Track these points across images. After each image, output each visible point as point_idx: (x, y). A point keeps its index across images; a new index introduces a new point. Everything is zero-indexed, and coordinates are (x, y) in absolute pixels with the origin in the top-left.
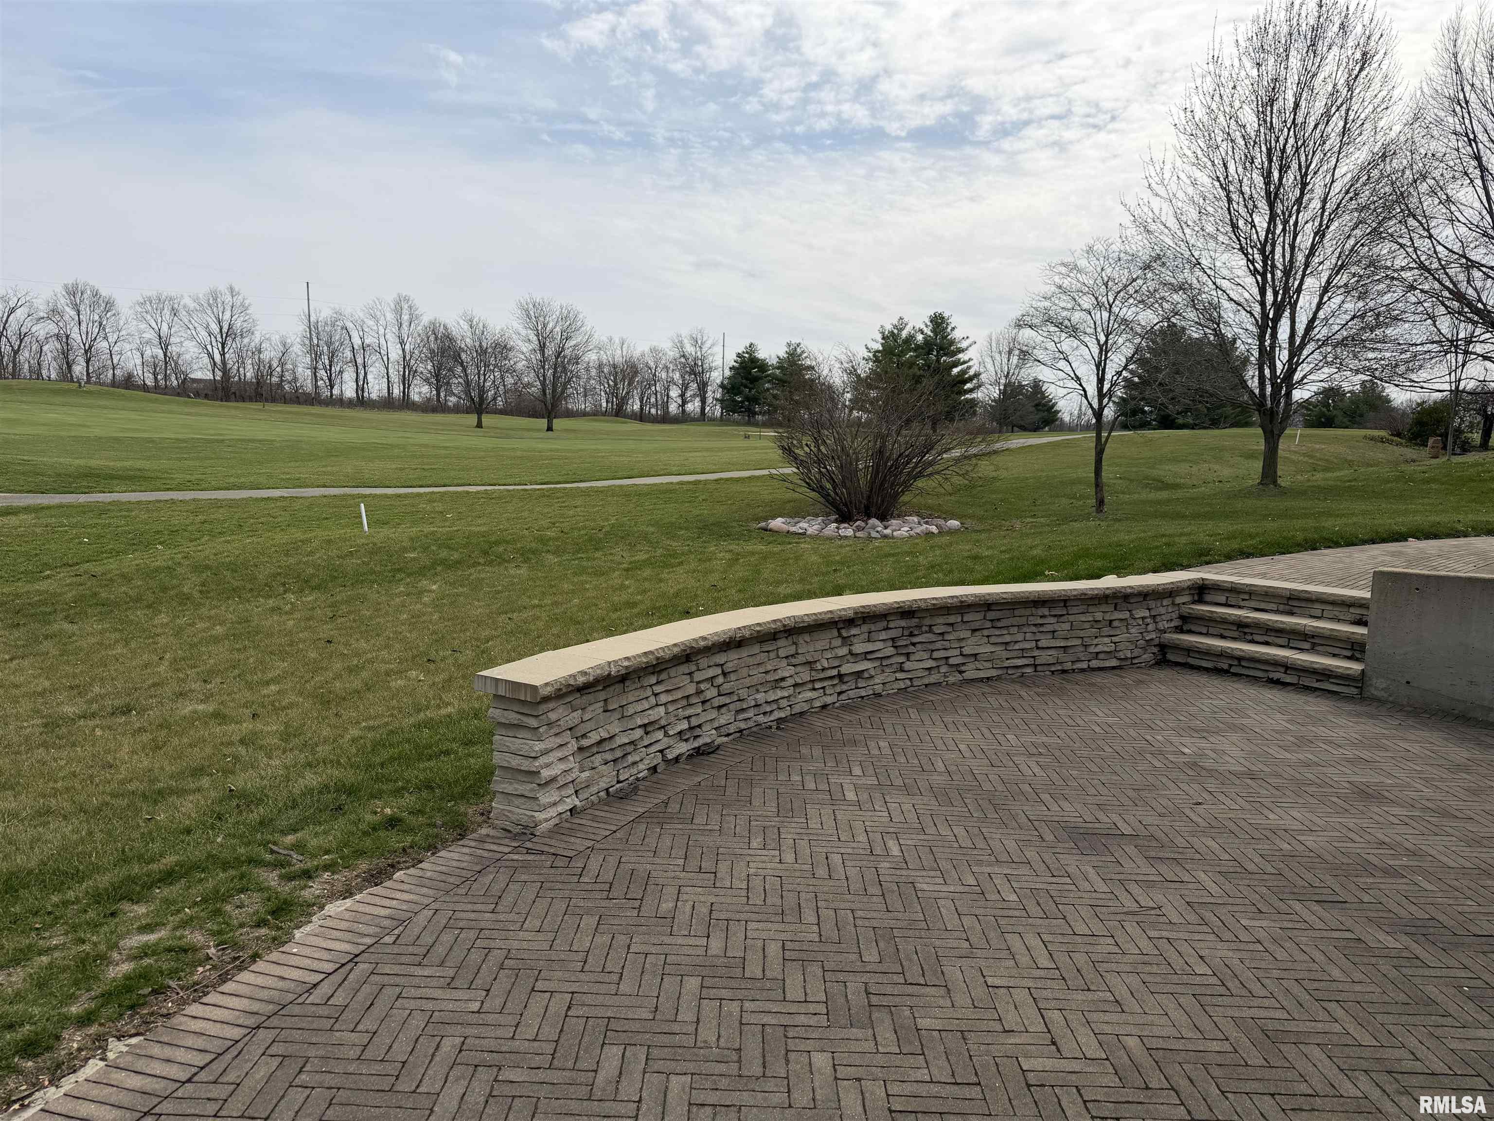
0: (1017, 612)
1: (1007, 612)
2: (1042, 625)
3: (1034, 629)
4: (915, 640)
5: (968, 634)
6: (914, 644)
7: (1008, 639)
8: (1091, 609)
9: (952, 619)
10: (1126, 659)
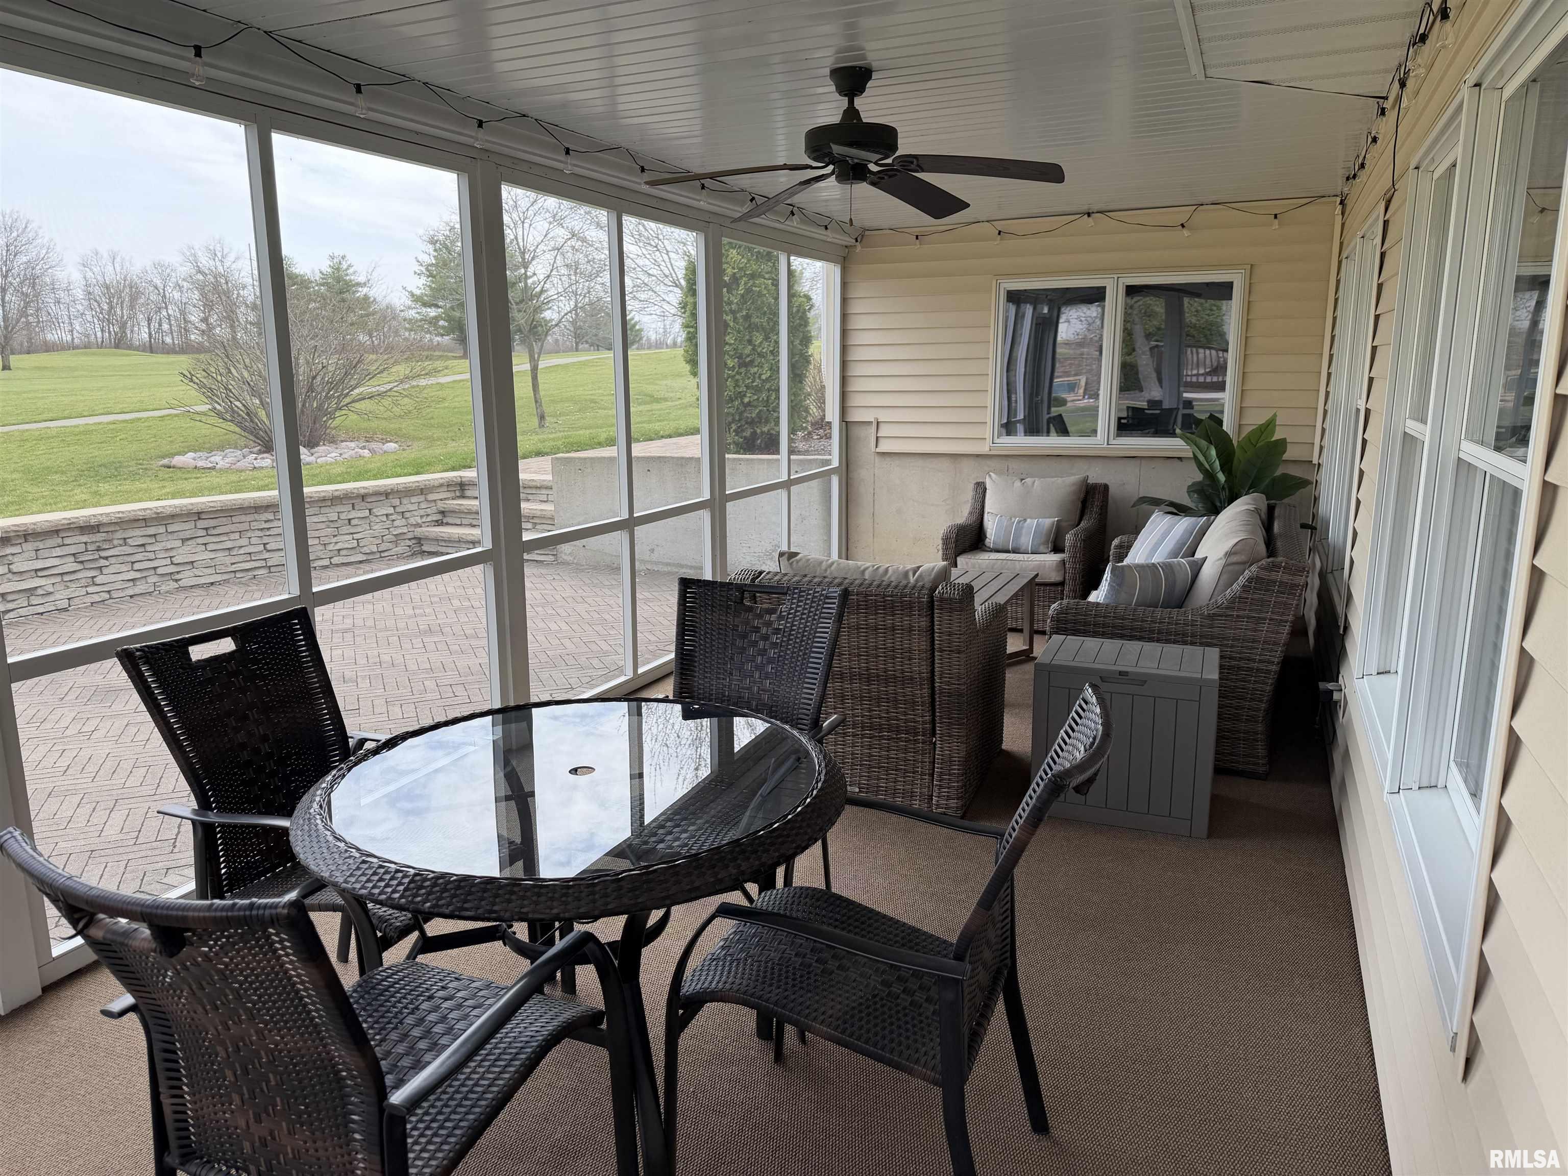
0: (234, 519)
1: (224, 519)
2: (268, 529)
3: (260, 534)
4: (104, 554)
5: (178, 543)
6: (106, 558)
7: (229, 545)
8: (323, 510)
9: (152, 531)
10: (372, 553)
